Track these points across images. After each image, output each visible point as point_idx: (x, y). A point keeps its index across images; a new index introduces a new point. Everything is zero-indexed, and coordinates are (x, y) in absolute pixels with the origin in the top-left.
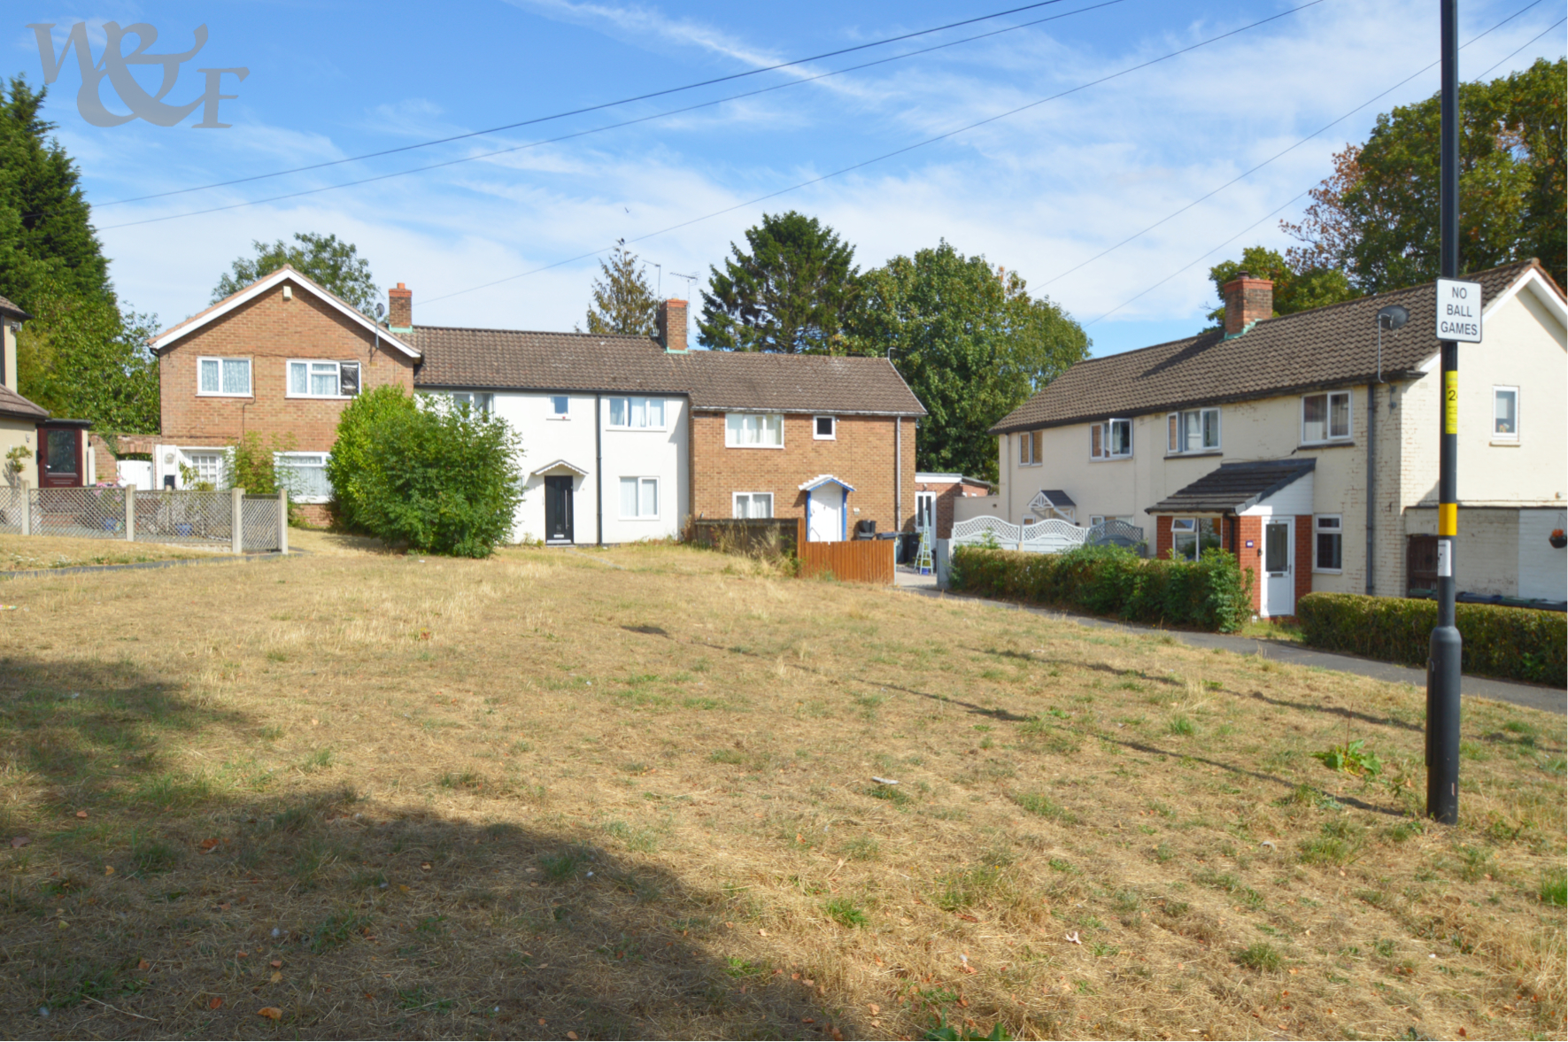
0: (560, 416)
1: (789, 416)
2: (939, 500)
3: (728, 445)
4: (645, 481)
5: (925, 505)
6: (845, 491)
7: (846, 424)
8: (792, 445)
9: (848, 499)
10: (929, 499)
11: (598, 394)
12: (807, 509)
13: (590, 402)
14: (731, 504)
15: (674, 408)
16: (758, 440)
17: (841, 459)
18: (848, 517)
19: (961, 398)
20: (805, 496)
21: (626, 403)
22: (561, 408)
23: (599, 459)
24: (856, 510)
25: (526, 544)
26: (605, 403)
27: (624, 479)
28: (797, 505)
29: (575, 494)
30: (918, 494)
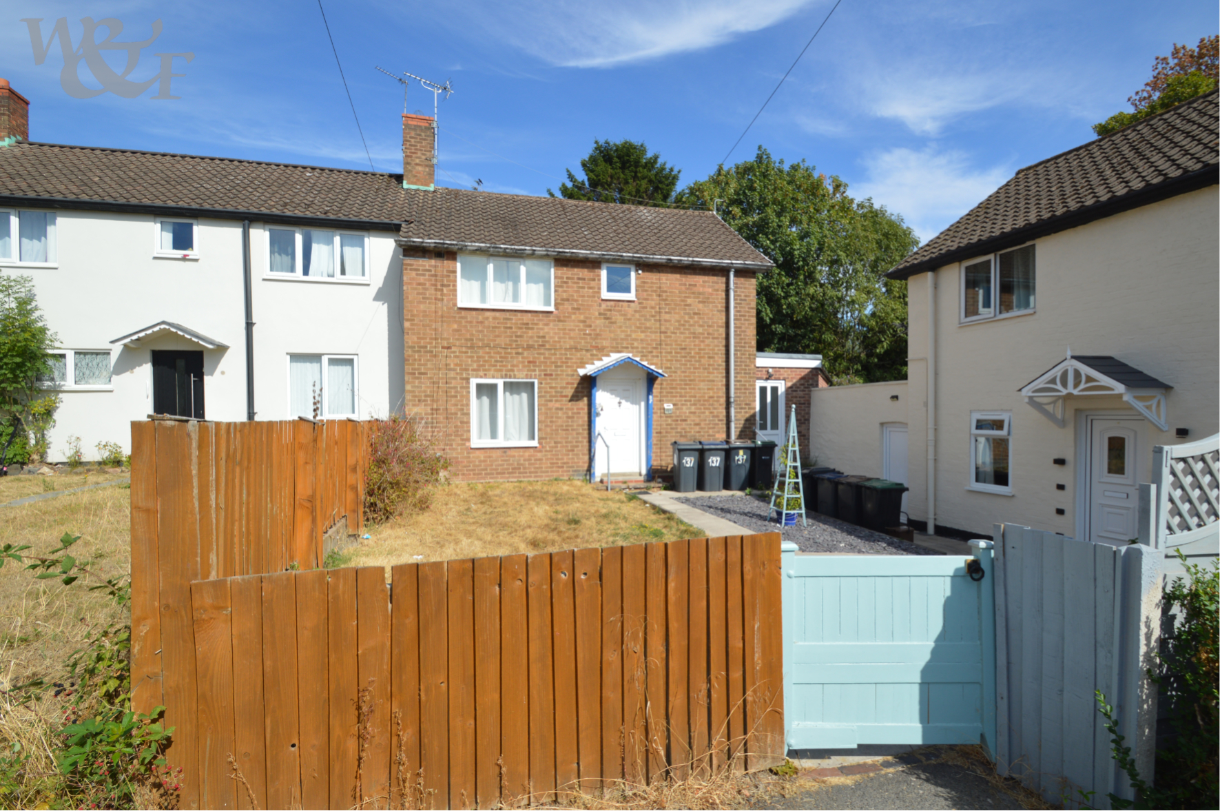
0: (179, 253)
1: (563, 261)
2: (789, 390)
3: (461, 303)
4: (333, 362)
5: (769, 399)
6: (651, 379)
7: (652, 277)
8: (567, 307)
9: (655, 391)
10: (774, 390)
11: (247, 219)
12: (590, 405)
13: (231, 234)
14: (468, 399)
15: (381, 249)
16: (516, 298)
17: (645, 330)
18: (655, 417)
19: (787, 296)
20: (588, 385)
21: (299, 239)
22: (183, 241)
23: (249, 325)
24: (668, 406)
25: (75, 464)
26: (261, 237)
27: (296, 357)
28: (575, 397)
29: (207, 379)
30: (759, 384)
